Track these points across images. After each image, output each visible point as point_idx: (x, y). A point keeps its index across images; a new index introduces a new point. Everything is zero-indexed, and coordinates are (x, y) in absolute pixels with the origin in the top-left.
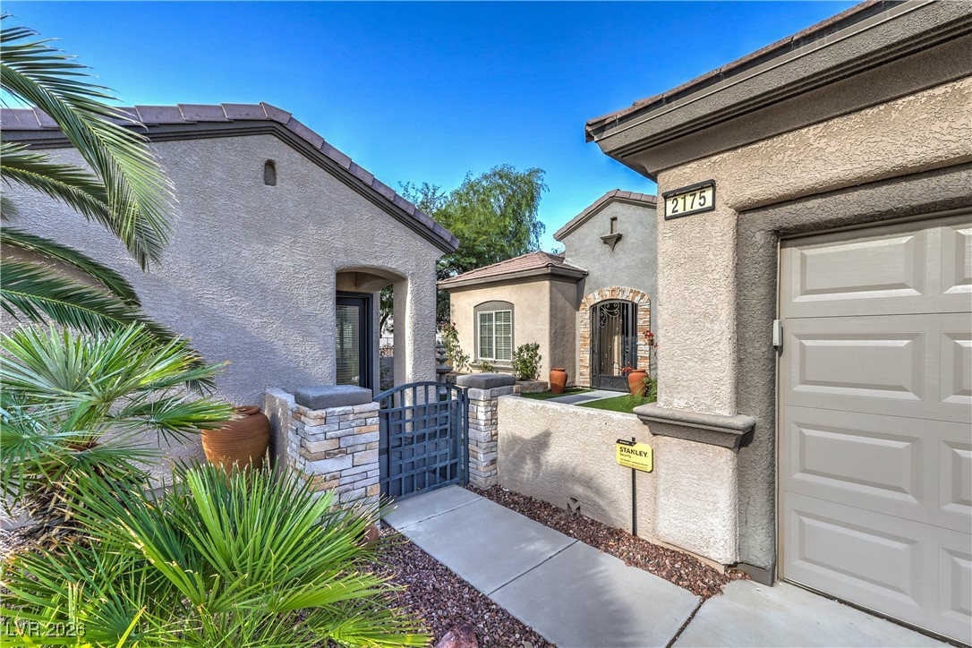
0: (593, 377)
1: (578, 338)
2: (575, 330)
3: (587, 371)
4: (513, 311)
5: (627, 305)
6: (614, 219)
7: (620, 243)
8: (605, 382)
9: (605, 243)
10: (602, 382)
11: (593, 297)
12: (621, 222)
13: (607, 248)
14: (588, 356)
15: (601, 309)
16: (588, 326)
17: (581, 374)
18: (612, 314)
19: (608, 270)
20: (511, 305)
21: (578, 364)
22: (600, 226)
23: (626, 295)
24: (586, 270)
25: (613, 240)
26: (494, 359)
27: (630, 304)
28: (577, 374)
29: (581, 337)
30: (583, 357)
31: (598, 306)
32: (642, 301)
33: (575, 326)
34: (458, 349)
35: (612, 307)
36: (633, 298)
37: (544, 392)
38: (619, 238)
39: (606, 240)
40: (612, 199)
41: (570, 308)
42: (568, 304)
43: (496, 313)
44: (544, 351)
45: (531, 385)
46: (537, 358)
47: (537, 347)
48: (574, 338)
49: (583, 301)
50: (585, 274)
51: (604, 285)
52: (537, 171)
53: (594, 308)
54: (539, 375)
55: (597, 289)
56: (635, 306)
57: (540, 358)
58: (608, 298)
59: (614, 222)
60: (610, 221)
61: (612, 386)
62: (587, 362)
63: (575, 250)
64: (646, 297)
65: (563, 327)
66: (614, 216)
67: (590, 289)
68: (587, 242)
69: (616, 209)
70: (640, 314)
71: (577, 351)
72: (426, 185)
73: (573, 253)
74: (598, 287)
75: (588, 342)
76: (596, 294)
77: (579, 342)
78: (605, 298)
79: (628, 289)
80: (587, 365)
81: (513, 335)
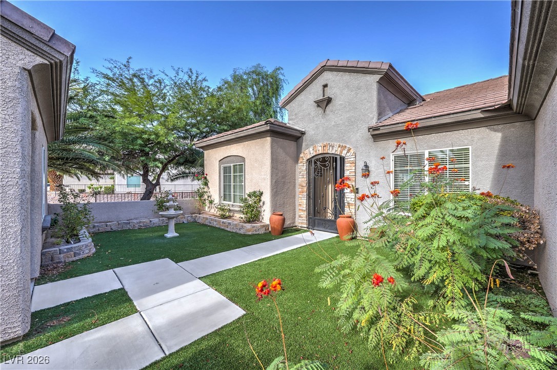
0: (309, 219)
1: (297, 186)
2: (295, 180)
3: (304, 214)
4: (245, 164)
5: (336, 158)
6: (325, 86)
7: (330, 106)
8: (318, 224)
9: (318, 106)
10: (316, 223)
11: (308, 152)
12: (331, 88)
13: (320, 111)
14: (305, 201)
15: (315, 163)
16: (305, 176)
17: (300, 216)
18: (325, 166)
19: (321, 129)
20: (243, 159)
21: (297, 208)
22: (315, 92)
23: (335, 150)
24: (303, 130)
25: (325, 103)
26: (231, 203)
27: (338, 158)
28: (297, 216)
29: (300, 185)
30: (302, 201)
31: (313, 159)
32: (348, 154)
33: (295, 176)
34: (208, 194)
35: (324, 160)
36: (341, 152)
37: (265, 234)
38: (329, 100)
39: (319, 103)
40: (324, 69)
41: (290, 162)
42: (288, 158)
43: (234, 166)
44: (267, 198)
45: (254, 227)
46: (261, 203)
47: (262, 194)
48: (294, 186)
49: (301, 156)
50: (303, 133)
51: (317, 142)
52: (278, 69)
53: (309, 161)
54: (263, 218)
55: (312, 145)
56: (342, 159)
57: (264, 203)
58: (320, 152)
59: (325, 89)
60: (322, 87)
61: (324, 227)
62: (304, 207)
63: (296, 114)
64: (352, 151)
65: (284, 177)
66: (324, 83)
67: (307, 145)
68: (304, 107)
69: (327, 77)
70: (347, 166)
71: (297, 198)
72: (191, 69)
73: (294, 117)
74: (313, 143)
75: (305, 189)
76: (311, 149)
77: (298, 190)
78: (318, 153)
79: (336, 144)
80: (305, 209)
81: (245, 184)
